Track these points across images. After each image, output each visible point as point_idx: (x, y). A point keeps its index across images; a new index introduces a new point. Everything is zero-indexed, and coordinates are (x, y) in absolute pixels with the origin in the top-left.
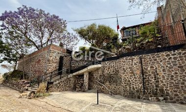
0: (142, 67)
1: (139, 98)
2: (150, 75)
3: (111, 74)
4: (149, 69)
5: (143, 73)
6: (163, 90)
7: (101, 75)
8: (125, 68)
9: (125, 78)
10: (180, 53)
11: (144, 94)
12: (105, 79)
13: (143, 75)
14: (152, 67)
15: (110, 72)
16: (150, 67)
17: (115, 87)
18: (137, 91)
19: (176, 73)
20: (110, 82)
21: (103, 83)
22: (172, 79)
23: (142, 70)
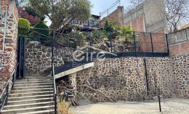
0: (146, 69)
1: (144, 99)
2: (151, 77)
3: (107, 76)
4: (150, 71)
5: (146, 74)
6: (159, 89)
7: (91, 78)
8: (131, 69)
9: (131, 80)
10: (167, 60)
11: (148, 95)
12: (98, 83)
13: (146, 76)
14: (152, 70)
15: (105, 74)
16: (151, 69)
17: (113, 92)
18: (143, 93)
19: (166, 75)
20: (105, 86)
21: (96, 88)
22: (164, 80)
23: (146, 72)
